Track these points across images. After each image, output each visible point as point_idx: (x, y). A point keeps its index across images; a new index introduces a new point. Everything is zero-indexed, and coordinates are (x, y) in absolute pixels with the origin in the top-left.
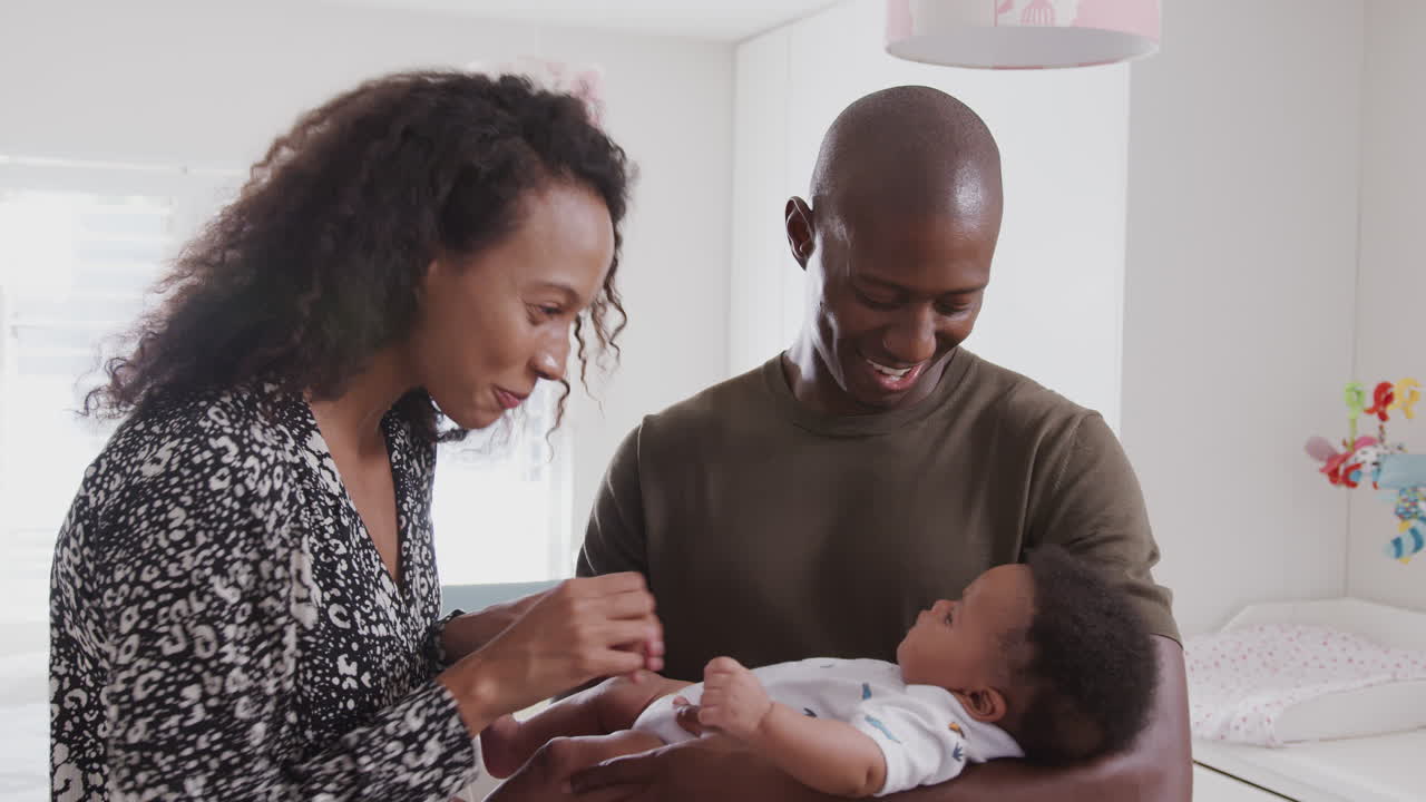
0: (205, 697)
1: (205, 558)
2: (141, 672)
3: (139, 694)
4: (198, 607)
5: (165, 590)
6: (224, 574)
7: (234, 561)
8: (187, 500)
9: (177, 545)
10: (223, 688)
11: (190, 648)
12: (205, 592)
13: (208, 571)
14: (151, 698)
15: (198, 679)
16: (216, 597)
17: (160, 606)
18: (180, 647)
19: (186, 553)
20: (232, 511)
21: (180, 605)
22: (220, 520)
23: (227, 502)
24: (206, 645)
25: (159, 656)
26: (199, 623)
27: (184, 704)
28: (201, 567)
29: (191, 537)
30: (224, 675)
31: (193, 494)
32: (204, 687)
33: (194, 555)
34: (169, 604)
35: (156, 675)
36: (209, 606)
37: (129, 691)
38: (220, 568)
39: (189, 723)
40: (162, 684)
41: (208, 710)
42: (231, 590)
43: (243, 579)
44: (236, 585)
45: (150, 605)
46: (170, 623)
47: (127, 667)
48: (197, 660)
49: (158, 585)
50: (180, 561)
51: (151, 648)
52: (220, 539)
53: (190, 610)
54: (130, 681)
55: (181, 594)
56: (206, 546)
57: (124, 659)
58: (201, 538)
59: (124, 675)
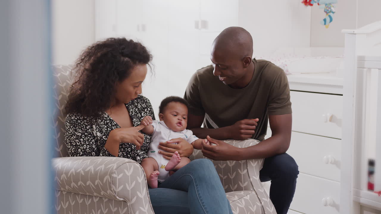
0: (81, 150)
1: (73, 130)
2: (72, 148)
3: (73, 152)
4: (75, 137)
5: (70, 136)
6: (77, 131)
7: (77, 129)
8: (69, 121)
9: (69, 128)
10: (83, 148)
11: (76, 144)
12: (75, 135)
13: (74, 131)
14: (74, 152)
15: (79, 148)
16: (77, 135)
17: (70, 138)
18: (75, 144)
19: (70, 129)
20: (75, 122)
21: (72, 137)
22: (73, 123)
23: (74, 120)
24: (78, 143)
25: (73, 146)
26: (76, 140)
27: (79, 152)
28: (73, 131)
29: (70, 127)
30: (83, 146)
31: (69, 120)
32: (81, 149)
33: (71, 130)
34: (71, 138)
35: (74, 149)
36: (76, 137)
37: (71, 152)
38: (76, 130)
39: (80, 155)
40: (75, 150)
41: (82, 152)
42: (79, 133)
43: (80, 131)
44: (79, 132)
45: (69, 138)
46: (72, 140)
47: (70, 148)
48: (78, 145)
49: (69, 135)
50: (70, 131)
51: (72, 145)
52: (74, 126)
53: (74, 138)
54: (71, 150)
55: (72, 136)
56: (73, 128)
57: (69, 147)
58: (71, 127)
59: (70, 149)
